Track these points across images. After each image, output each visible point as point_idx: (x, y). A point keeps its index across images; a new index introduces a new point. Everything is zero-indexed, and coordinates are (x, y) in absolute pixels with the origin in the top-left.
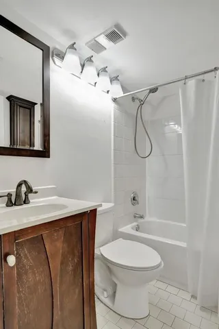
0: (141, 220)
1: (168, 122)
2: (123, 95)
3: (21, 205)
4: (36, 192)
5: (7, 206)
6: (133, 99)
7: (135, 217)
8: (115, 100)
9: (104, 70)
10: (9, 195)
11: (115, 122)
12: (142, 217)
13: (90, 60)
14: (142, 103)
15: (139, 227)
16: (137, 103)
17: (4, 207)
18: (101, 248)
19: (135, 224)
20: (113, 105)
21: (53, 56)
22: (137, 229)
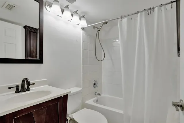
0: (99, 96)
1: (115, 40)
2: (87, 26)
3: (25, 92)
4: (34, 84)
5: (16, 92)
6: (94, 28)
7: (95, 94)
8: (83, 29)
9: (76, 12)
10: (17, 86)
11: (83, 41)
12: (99, 94)
13: (67, 7)
14: (99, 30)
15: (98, 101)
16: (96, 30)
17: (14, 93)
18: (73, 115)
19: (96, 98)
20: (82, 31)
21: (45, 6)
22: (97, 101)
